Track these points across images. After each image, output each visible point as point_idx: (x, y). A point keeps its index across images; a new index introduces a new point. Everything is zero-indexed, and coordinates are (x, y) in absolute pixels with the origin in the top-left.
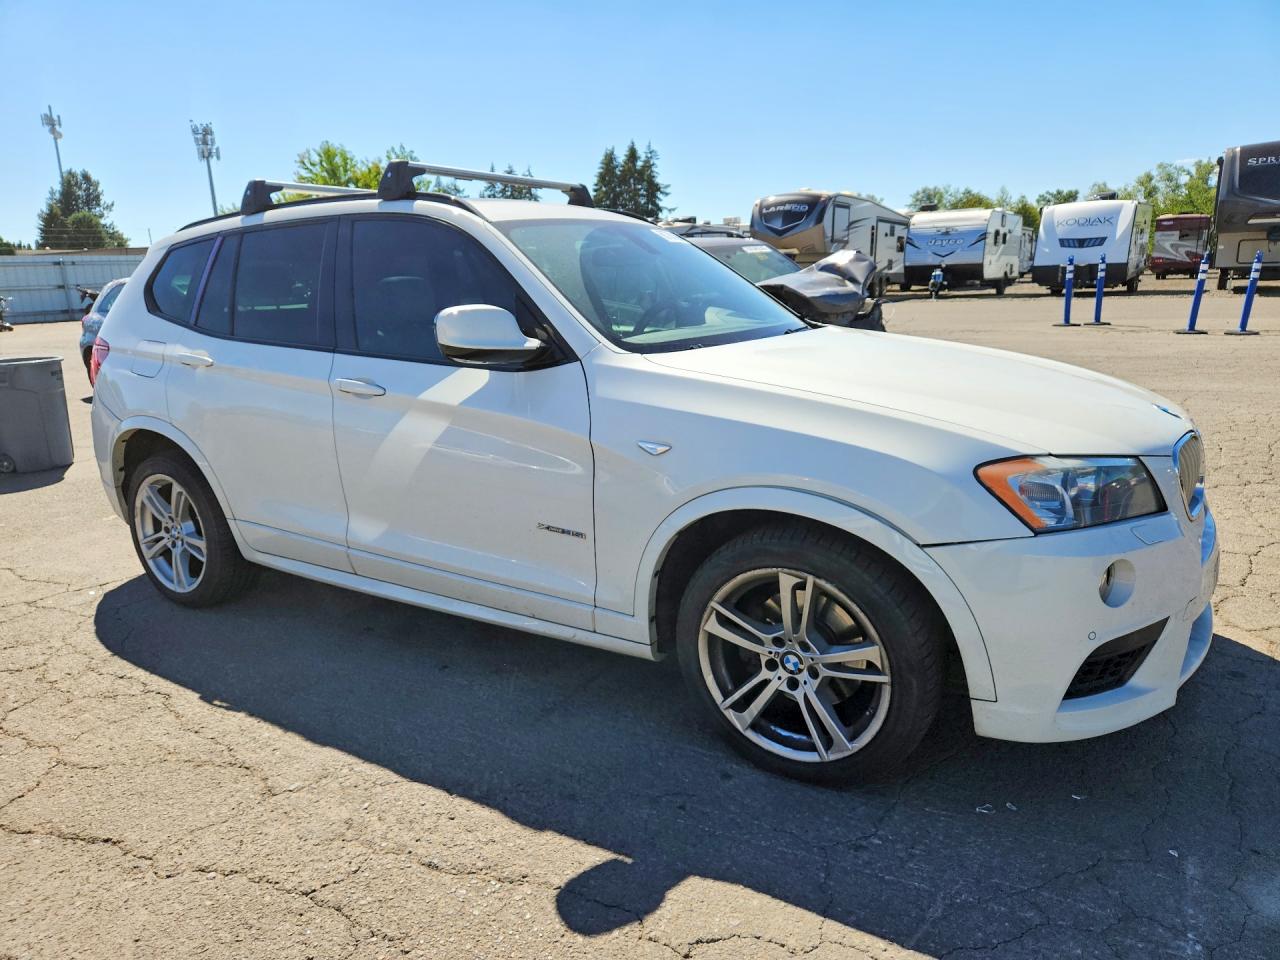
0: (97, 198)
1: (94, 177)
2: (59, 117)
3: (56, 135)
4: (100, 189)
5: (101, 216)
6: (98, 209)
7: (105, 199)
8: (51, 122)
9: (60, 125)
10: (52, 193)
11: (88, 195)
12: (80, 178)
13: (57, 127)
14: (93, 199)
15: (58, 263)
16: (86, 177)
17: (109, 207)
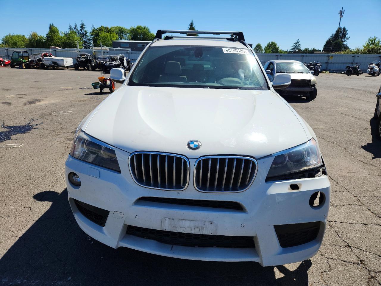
0: (345, 36)
1: (346, 29)
2: (344, 11)
3: (341, 16)
4: (347, 33)
5: (345, 41)
6: (344, 39)
7: (347, 36)
8: (341, 13)
9: (344, 13)
10: (333, 35)
11: (343, 35)
12: (342, 29)
13: (343, 14)
14: (344, 36)
15: (302, 56)
16: (344, 29)
17: (348, 39)
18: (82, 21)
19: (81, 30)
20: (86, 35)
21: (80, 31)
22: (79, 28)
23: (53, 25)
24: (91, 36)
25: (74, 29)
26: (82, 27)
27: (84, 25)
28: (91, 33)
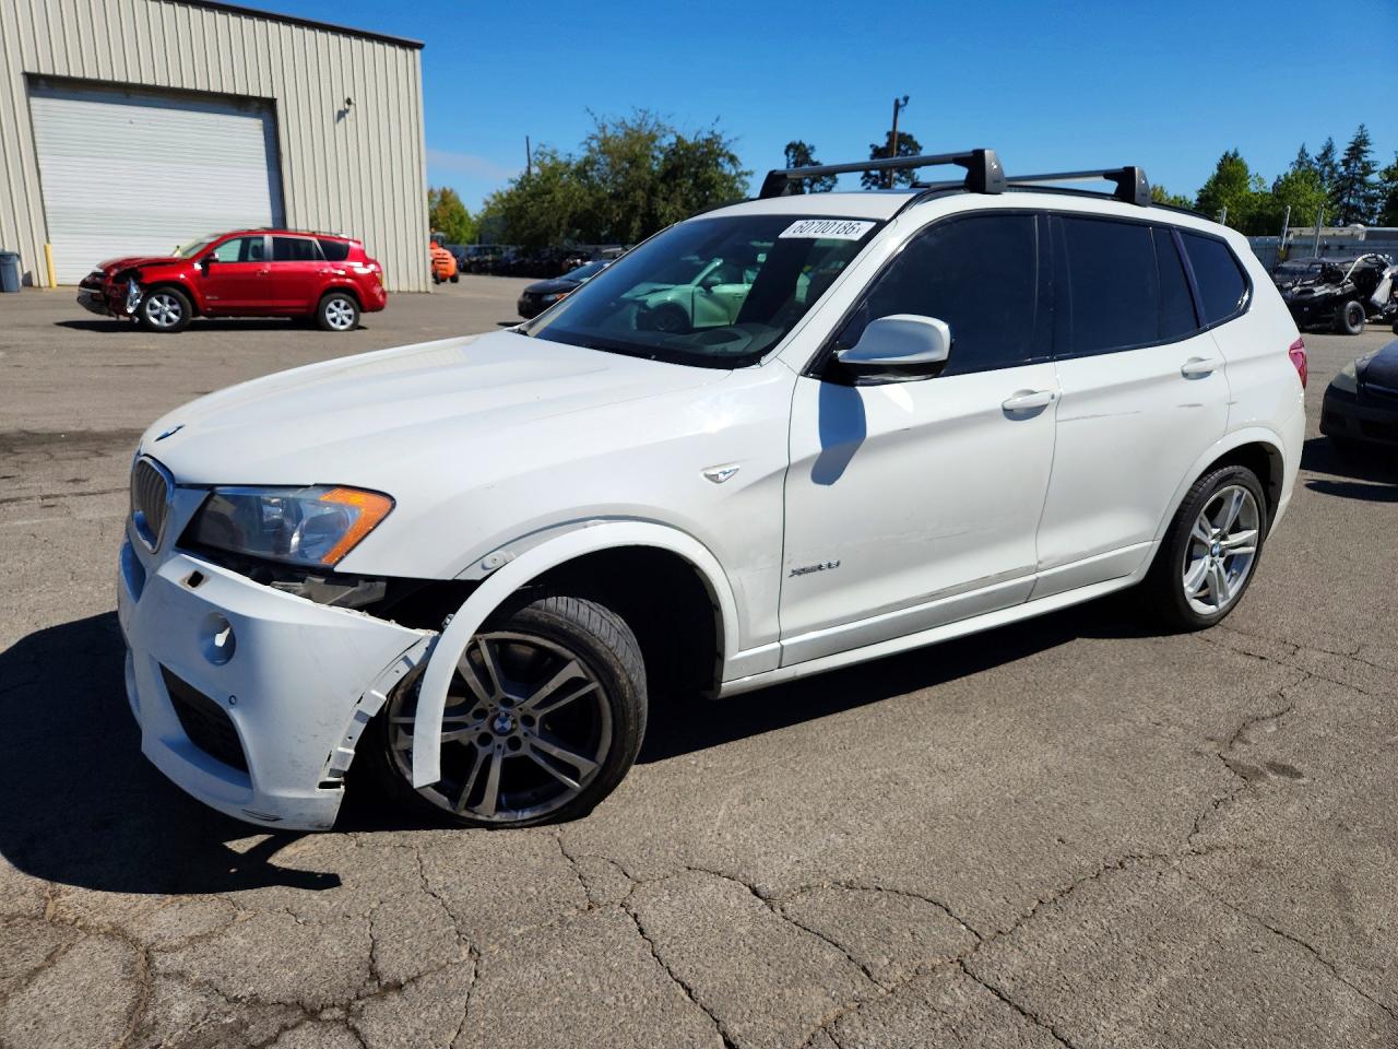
18: (1362, 127)
19: (1346, 163)
20: (1362, 182)
21: (1342, 169)
22: (1339, 156)
23: (1236, 155)
24: (1386, 182)
25: (1315, 161)
26: (1357, 149)
27: (1365, 142)
28: (1387, 171)
